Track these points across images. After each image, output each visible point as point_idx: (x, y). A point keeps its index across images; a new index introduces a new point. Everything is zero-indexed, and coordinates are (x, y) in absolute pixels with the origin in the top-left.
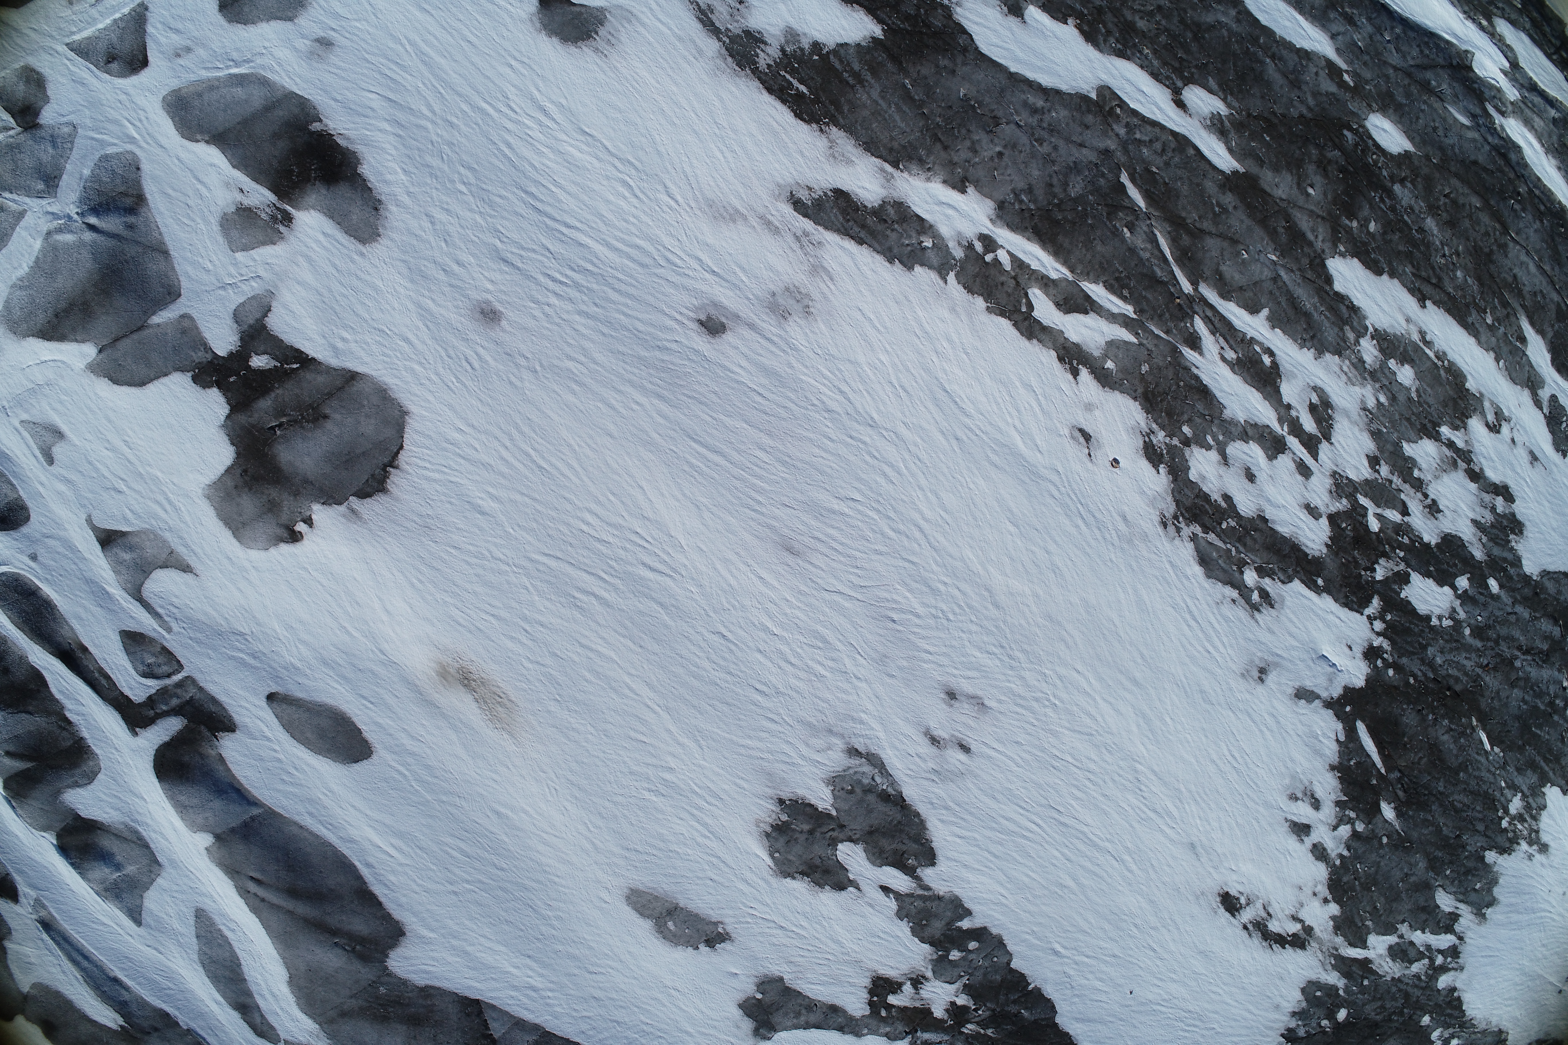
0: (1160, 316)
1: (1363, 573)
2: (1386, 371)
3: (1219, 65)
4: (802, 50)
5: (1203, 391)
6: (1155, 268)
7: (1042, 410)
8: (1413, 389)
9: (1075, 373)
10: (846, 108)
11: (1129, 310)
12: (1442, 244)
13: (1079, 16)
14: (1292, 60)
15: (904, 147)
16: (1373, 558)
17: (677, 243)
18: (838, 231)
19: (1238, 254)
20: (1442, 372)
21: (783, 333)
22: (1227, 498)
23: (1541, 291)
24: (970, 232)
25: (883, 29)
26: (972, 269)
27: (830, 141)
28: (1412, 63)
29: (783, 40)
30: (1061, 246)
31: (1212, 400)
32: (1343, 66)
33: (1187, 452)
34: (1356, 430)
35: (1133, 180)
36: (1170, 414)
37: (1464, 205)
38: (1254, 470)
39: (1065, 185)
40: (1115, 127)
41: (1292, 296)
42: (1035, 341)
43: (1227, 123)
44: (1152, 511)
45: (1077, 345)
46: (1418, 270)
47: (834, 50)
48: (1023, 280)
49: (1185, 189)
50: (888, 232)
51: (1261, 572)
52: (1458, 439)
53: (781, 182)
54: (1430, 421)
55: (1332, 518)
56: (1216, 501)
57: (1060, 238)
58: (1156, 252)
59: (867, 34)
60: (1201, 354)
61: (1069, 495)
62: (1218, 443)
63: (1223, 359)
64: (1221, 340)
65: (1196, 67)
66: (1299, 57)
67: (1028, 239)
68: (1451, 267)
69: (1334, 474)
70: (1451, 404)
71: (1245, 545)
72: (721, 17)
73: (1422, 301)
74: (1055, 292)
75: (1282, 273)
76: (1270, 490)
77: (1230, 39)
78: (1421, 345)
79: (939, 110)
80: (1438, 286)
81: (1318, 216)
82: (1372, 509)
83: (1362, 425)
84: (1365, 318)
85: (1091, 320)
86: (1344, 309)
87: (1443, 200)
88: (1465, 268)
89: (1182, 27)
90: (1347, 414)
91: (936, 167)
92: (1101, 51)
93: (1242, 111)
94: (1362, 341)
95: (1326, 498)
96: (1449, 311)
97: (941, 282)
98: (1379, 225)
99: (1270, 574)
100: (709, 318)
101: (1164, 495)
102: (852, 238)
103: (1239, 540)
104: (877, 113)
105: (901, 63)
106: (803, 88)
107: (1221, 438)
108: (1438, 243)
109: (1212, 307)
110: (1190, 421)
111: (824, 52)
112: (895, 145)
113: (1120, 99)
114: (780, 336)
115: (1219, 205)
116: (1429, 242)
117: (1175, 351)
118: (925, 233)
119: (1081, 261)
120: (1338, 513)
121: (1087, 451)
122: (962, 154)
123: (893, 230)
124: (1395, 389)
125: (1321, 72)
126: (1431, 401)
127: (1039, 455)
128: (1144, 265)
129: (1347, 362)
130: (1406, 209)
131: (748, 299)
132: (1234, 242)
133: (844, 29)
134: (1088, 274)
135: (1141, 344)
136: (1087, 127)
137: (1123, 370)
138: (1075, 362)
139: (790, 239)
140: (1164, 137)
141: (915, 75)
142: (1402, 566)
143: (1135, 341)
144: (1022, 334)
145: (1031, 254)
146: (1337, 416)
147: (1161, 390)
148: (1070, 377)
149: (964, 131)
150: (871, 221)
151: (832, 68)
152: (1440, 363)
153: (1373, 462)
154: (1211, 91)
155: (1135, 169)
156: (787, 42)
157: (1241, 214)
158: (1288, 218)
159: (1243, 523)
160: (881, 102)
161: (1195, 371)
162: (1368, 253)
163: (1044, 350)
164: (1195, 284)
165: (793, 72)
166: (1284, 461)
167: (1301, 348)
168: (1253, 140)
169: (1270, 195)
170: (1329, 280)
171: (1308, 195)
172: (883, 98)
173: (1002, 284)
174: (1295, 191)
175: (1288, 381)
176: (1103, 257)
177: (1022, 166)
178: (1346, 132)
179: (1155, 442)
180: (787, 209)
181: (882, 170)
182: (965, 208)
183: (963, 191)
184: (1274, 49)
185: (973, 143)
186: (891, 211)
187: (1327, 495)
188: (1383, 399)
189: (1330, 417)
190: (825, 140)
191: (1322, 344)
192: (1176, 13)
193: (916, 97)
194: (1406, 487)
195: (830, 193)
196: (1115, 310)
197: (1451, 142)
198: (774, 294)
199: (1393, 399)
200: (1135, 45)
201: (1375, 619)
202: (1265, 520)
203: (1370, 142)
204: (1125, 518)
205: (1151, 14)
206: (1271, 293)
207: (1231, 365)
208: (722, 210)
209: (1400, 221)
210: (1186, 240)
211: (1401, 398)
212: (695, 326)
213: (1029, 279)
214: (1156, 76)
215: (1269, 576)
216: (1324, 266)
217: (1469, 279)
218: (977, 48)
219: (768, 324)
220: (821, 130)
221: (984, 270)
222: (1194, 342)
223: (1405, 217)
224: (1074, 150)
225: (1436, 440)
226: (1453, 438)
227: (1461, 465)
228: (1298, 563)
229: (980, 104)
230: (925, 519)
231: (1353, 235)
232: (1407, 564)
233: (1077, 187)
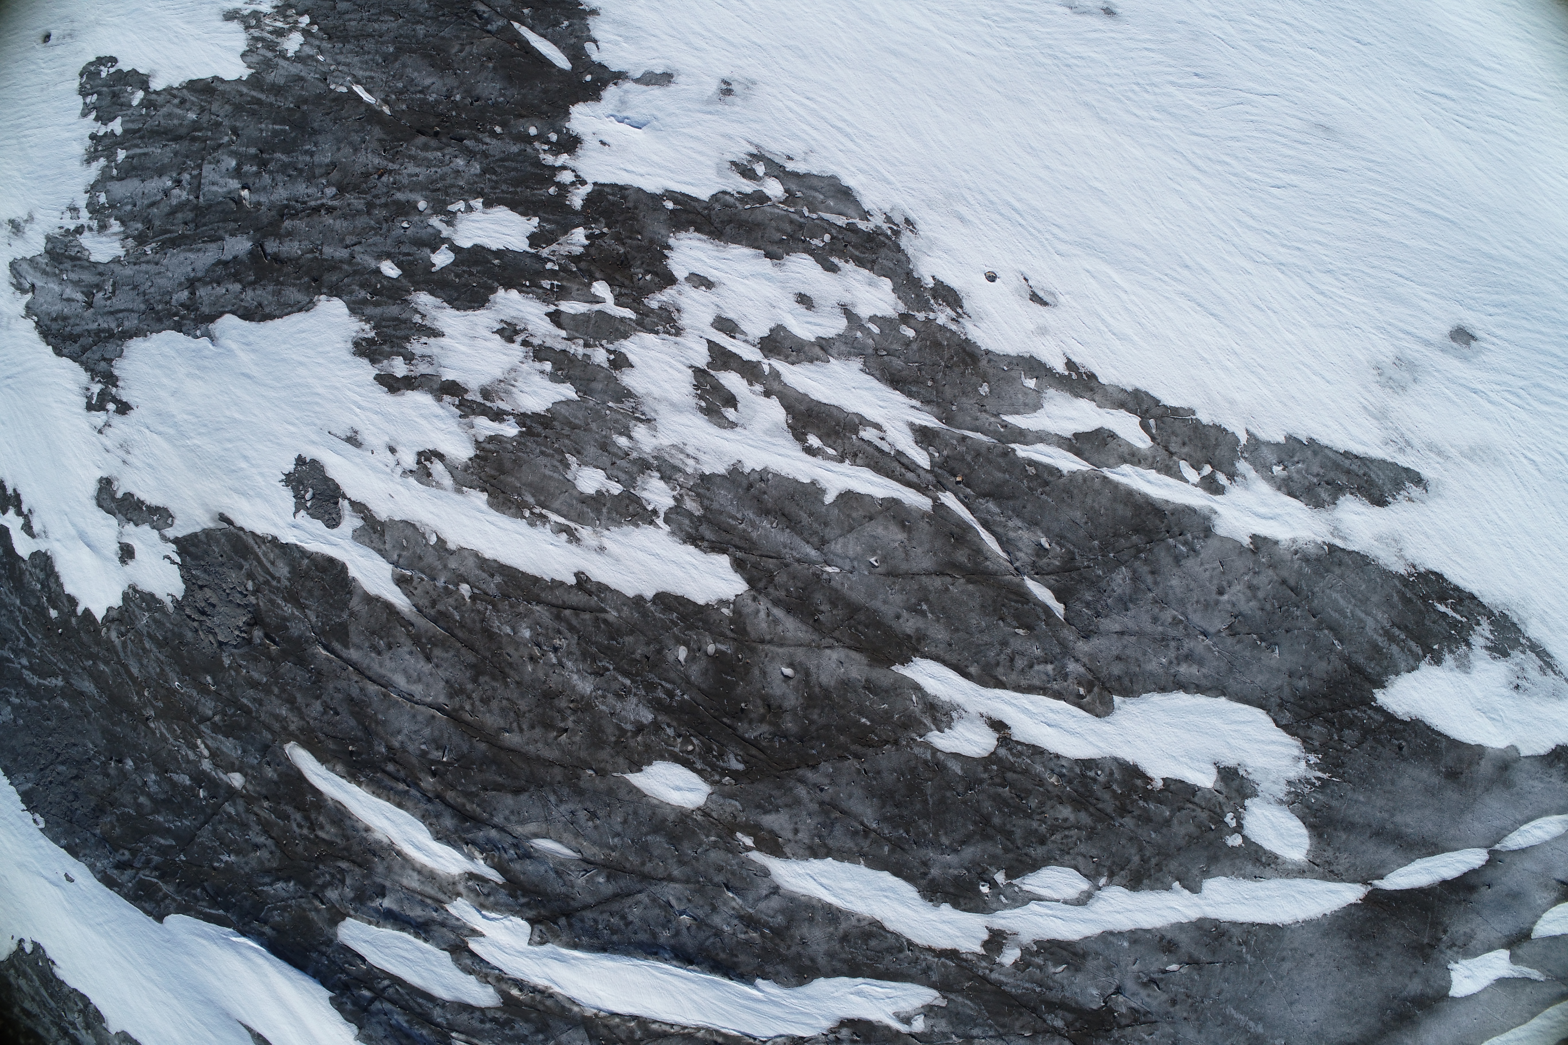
0: (978, 454)
1: (605, 230)
2: (623, 476)
3: (948, 794)
4: (1451, 651)
5: (898, 382)
6: (998, 510)
7: (1099, 316)
8: (574, 467)
9: (1070, 364)
10: (1396, 598)
11: (1022, 451)
12: (562, 665)
13: (1149, 795)
14: (839, 838)
15: (1327, 571)
16: (593, 251)
17: (1515, 416)
18: (1372, 461)
19: (883, 560)
20: (531, 500)
21: (1396, 343)
22: (832, 269)
23: (379, 653)
24: (1235, 493)
25: (1375, 700)
26: (1222, 452)
27: (1402, 557)
28: (641, 897)
29: (1471, 656)
30: (1126, 504)
31: (883, 375)
32: (757, 856)
33: (902, 308)
34: (657, 392)
35: (1047, 609)
36: (937, 344)
37: (532, 728)
38: (801, 309)
39: (1136, 578)
40: (1082, 670)
41: (793, 529)
42: (1130, 389)
43: (928, 721)
44: (930, 234)
45: (1077, 395)
46: (597, 619)
47: (1420, 661)
48: (1162, 454)
49: (975, 620)
50: (1322, 471)
51: (761, 198)
52: (485, 426)
53: (1439, 500)
54: (539, 435)
55: (671, 280)
56: (847, 262)
57: (1129, 514)
58: (999, 530)
59: (1391, 690)
60: (911, 425)
61: (1039, 232)
62: (862, 327)
63: (878, 427)
64: (886, 448)
65: (981, 781)
66: (825, 845)
67: (1167, 501)
68: (541, 639)
69: (678, 332)
70: (508, 465)
71: (792, 222)
72: (1531, 662)
73: (583, 581)
74: (1121, 449)
75: (813, 553)
76: (770, 291)
77: (936, 834)
78: (572, 525)
79: (1299, 624)
80: (557, 608)
81: (771, 642)
82: (610, 306)
83: (650, 401)
84: (673, 533)
85: (1068, 429)
86: (709, 534)
87: (570, 724)
88: (517, 644)
89: (1008, 827)
90: (675, 407)
91: (1289, 557)
92: (1115, 759)
93: (908, 745)
94: (671, 503)
95: (684, 302)
96: (536, 580)
97: (1252, 430)
98: (671, 658)
99: (745, 197)
100: (1469, 344)
101: (918, 254)
102: (1356, 457)
103: (801, 226)
104: (1364, 601)
105: (1350, 667)
106: (1442, 608)
107: (859, 334)
108: (569, 664)
109: (909, 484)
110: (908, 343)
111: (1429, 655)
112: (1337, 571)
113: (1081, 707)
114: (1398, 339)
115: (923, 614)
116: (584, 660)
117: (948, 418)
118: (1284, 480)
119: (1098, 493)
120: (661, 288)
121: (1030, 283)
122: (1265, 580)
123: (1318, 475)
124: (606, 459)
125: (790, 836)
126: (542, 461)
127: (1088, 267)
128: (1013, 511)
129: (689, 470)
130: (630, 692)
131: (1437, 371)
132: (892, 574)
133: (1413, 687)
134: (1085, 480)
135: (997, 415)
136: (1118, 658)
137: (1012, 381)
138: (1074, 376)
139: (1415, 442)
140: (1014, 676)
141: (1332, 658)
142: (545, 252)
143: (1005, 418)
144: (1147, 394)
145: (1160, 486)
146: (693, 401)
147: (956, 369)
148: (1074, 359)
149: (1268, 607)
150: (1342, 480)
151: (1418, 640)
152: (537, 510)
153: (620, 362)
154: (956, 756)
155: (1047, 625)
156: (1467, 656)
157: (888, 611)
158: (817, 626)
159: (801, 245)
160: (1363, 615)
161: (914, 402)
162: (683, 617)
163: (1115, 382)
164: (938, 506)
165: (1454, 624)
166: (759, 329)
167: (765, 470)
168: (886, 712)
169: (849, 648)
170: (739, 565)
171: (791, 665)
172: (1361, 621)
173: (1184, 444)
174: (812, 665)
175: (776, 425)
176: (1070, 506)
177: (1193, 585)
178: (741, 767)
179: (948, 310)
180: (1426, 473)
181: (1344, 539)
182: (1247, 519)
183: (1254, 537)
184: (865, 844)
185: (1255, 597)
186: (1325, 496)
187: (682, 305)
188: (623, 441)
189: (701, 397)
190: (1408, 556)
191: (733, 482)
192: (1019, 843)
193: (1326, 632)
194: (559, 346)
195: (1390, 499)
196: (1040, 446)
197: (562, 808)
198: (1415, 380)
199: (605, 446)
200: (1070, 782)
201: (573, 184)
202: (768, 255)
203: (699, 766)
204: (962, 219)
205: (1053, 830)
206: (826, 524)
207: (864, 422)
208: (1485, 458)
209: (637, 674)
210: (961, 556)
211: (591, 450)
212: (1478, 334)
213: (1154, 457)
214: (1037, 751)
215: (747, 195)
216: (749, 581)
217: (508, 630)
218: (1268, 712)
219: (1413, 350)
220: (1414, 567)
221: (1210, 454)
222: (923, 436)
223: (628, 682)
224: (1131, 625)
225: (524, 415)
226: (495, 425)
227: (474, 396)
228: (708, 219)
229: (1255, 646)
230: (1198, 180)
231: (711, 633)
232: (537, 257)
233: (1120, 581)
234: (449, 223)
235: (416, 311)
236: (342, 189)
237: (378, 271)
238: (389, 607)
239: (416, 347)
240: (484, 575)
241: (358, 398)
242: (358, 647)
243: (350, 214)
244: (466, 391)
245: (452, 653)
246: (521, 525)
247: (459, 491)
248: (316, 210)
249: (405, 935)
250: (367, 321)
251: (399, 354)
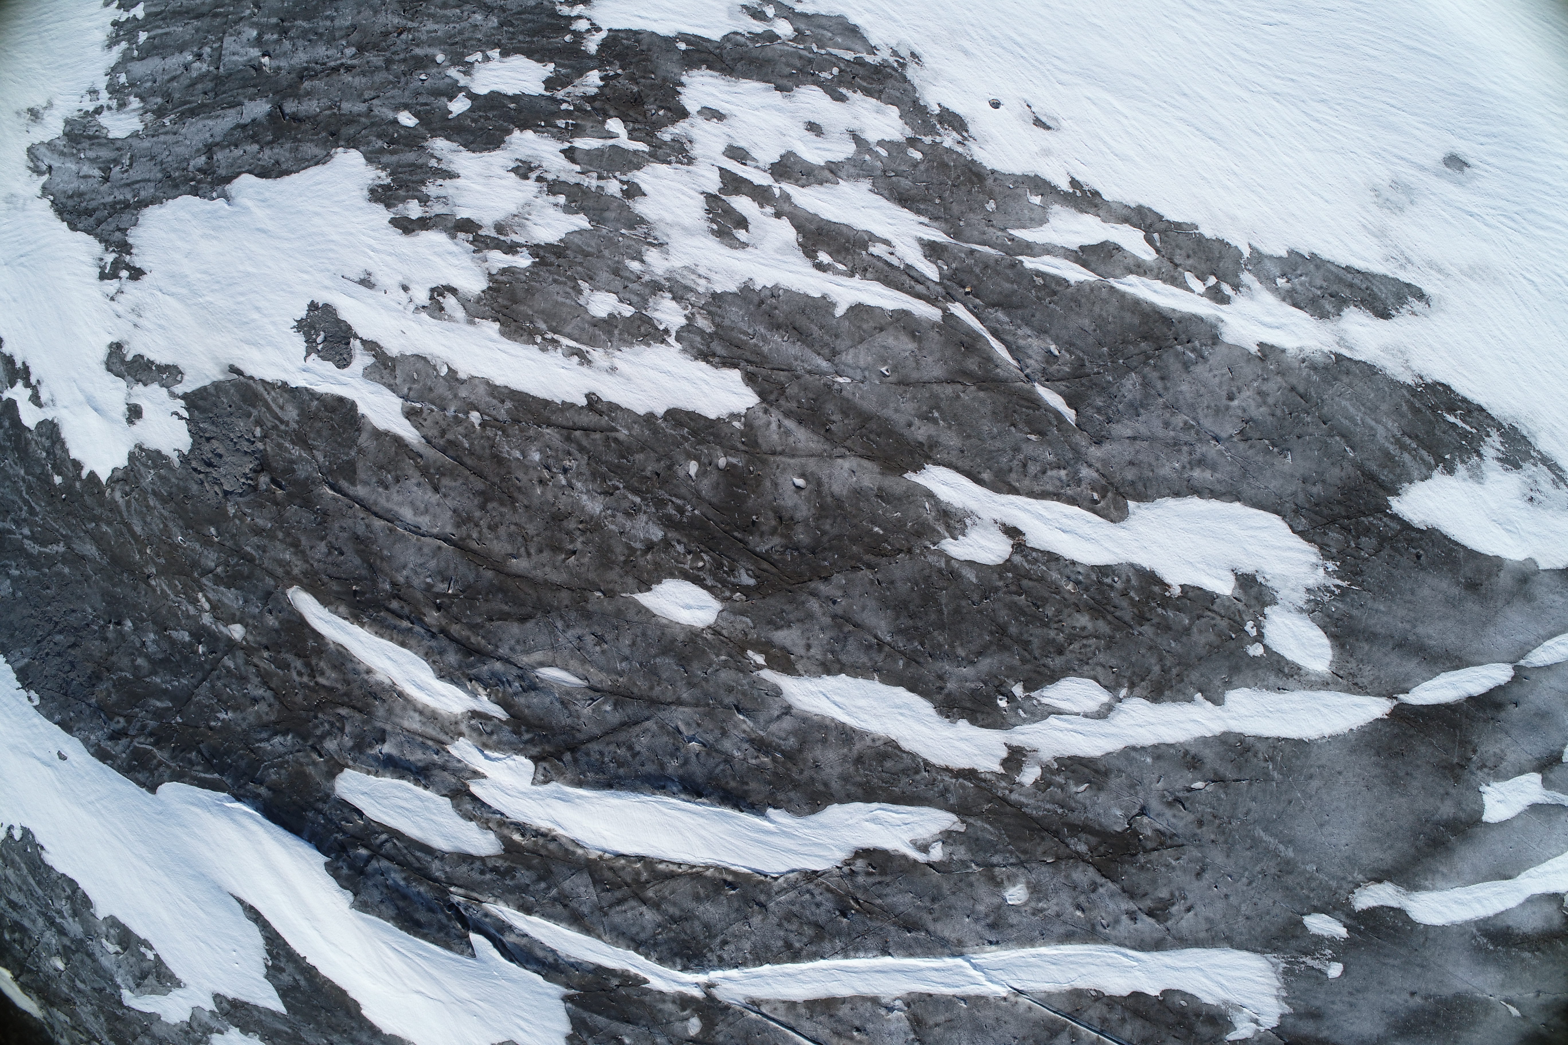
0: (986, 267)
1: (619, 71)
2: (635, 299)
3: (964, 603)
4: (1463, 462)
5: (906, 201)
6: (1007, 319)
7: (1101, 139)
8: (587, 292)
9: (1074, 183)
10: (1405, 408)
11: (1029, 263)
12: (571, 486)
13: (1166, 602)
14: (853, 653)
15: (1336, 379)
16: (607, 91)
17: (1511, 238)
18: (1374, 276)
19: (894, 369)
20: (543, 326)
21: (1392, 167)
22: (841, 98)
23: (387, 487)
24: (1240, 302)
25: (1390, 508)
26: (1226, 265)
27: (1409, 368)
28: (650, 724)
29: (1483, 467)
30: (1133, 313)
31: (891, 194)
32: (768, 675)
33: (909, 132)
34: (669, 218)
35: (1058, 415)
36: (944, 166)
37: (541, 551)
38: (811, 136)
39: (1146, 384)
40: (1095, 475)
41: (803, 342)
42: (1133, 205)
43: (941, 529)
44: (935, 66)
45: (1082, 211)
46: (608, 438)
47: (1432, 470)
48: (1167, 266)
49: (986, 426)
50: (1325, 284)
51: (772, 37)
52: (498, 259)
53: (1442, 315)
54: (552, 264)
55: (684, 114)
56: (855, 92)
57: (1136, 321)
58: (1009, 338)
59: (1405, 498)
60: (920, 241)
61: (1041, 63)
62: (870, 151)
63: (887, 242)
64: (895, 262)
65: (997, 589)
66: (839, 661)
67: (1174, 310)
68: (551, 461)
69: (691, 161)
70: (520, 294)
71: (801, 57)
72: (1544, 476)
73: (593, 402)
74: (1126, 261)
75: (824, 364)
76: (780, 121)
77: (952, 646)
78: (584, 348)
79: (1310, 430)
80: (568, 430)
81: (782, 453)
82: (624, 141)
83: (662, 226)
84: (684, 350)
85: (1074, 242)
86: (720, 350)
87: (578, 545)
88: (526, 468)
89: (1025, 636)
90: (688, 231)
91: (1297, 365)
92: (1132, 565)
93: (921, 554)
94: (683, 322)
95: (695, 133)
96: (546, 403)
97: (1254, 244)
98: (681, 473)
99: (755, 37)
100: (1461, 170)
101: (923, 84)
102: (1358, 272)
103: (810, 61)
104: (1374, 409)
105: (1363, 474)
106: (1451, 419)
107: (867, 157)
108: (579, 485)
109: (918, 296)
110: (915, 164)
111: (1441, 465)
112: (1346, 379)
113: (1095, 512)
114: (1393, 164)
115: (935, 421)
116: (594, 480)
117: (956, 234)
118: (1288, 291)
119: (1105, 301)
120: (673, 122)
121: (1033, 109)
122: (1273, 386)
123: (1321, 287)
124: (618, 283)
125: (802, 651)
126: (555, 288)
127: (1089, 95)
128: (1022, 320)
129: (701, 290)
130: (640, 509)
131: (1434, 194)
132: (903, 383)
133: (1428, 496)
134: (1092, 290)
135: (1004, 230)
136: (1131, 463)
137: (1017, 197)
138: (1078, 193)
139: (1415, 259)
140: (1027, 482)
141: (1345, 464)
142: (560, 94)
143: (1011, 232)
144: (1150, 210)
145: (1166, 295)
146: (705, 225)
147: (963, 188)
148: (1078, 178)
149: (1278, 413)
150: (1345, 293)
151: (1429, 449)
152: (549, 336)
153: (633, 191)
154: (971, 563)
155: (1059, 430)
156: (1479, 466)
157: (900, 419)
158: (828, 436)
159: (810, 78)
160: (1373, 423)
161: (922, 219)
162: (694, 433)
163: (1120, 199)
164: (948, 316)
165: (1465, 435)
166: (769, 155)
167: (776, 287)
168: (899, 520)
169: (861, 456)
170: (750, 379)
171: (802, 476)
172: (1372, 428)
173: (1188, 257)
174: (824, 474)
175: (787, 243)
176: (1078, 314)
177: (1203, 390)
178: (752, 582)
179: (954, 134)
180: (1427, 289)
181: (1351, 349)
182: (1254, 327)
183: (1261, 345)
184: (880, 658)
185: (1265, 403)
186: (1329, 307)
187: (694, 137)
188: (635, 266)
189: (712, 221)
190: (1414, 368)
191: (745, 299)
192: (1037, 653)
193: (1338, 438)
194: (573, 179)
195: (1393, 312)
196: (1047, 258)
197: (570, 633)
198: (1412, 202)
199: (617, 271)
200: (1087, 589)
201: (588, 31)
202: (778, 88)
203: (709, 582)
204: (966, 53)
205: (1071, 639)
206: (837, 336)
207: (873, 238)
208: (1485, 276)
209: (648, 491)
210: (972, 364)
211: (604, 276)
212: (1470, 161)
213: (1160, 268)
214: (1052, 558)
215: (757, 35)
216: (760, 394)
217: (517, 454)
218: (1284, 518)
219: (1408, 174)
220: (1421, 378)
221: (1214, 266)
222: (932, 250)
223: (638, 500)
224: (1143, 430)
225: (538, 246)
226: (509, 257)
227: (488, 231)
228: (720, 58)
229: (1267, 452)
230: (1193, 18)
231: (722, 447)
232: (552, 99)
233: (1130, 386)
234: (466, 73)
235: (433, 156)
236: (361, 49)
237: (395, 122)
238: (398, 441)
239: (431, 189)
240: (495, 402)
241: (372, 242)
242: (366, 483)
243: (369, 71)
244: (480, 227)
245: (460, 481)
246: (533, 351)
247: (471, 322)
248: (336, 69)
249: (404, 783)
250: (384, 169)
251: (414, 197)
